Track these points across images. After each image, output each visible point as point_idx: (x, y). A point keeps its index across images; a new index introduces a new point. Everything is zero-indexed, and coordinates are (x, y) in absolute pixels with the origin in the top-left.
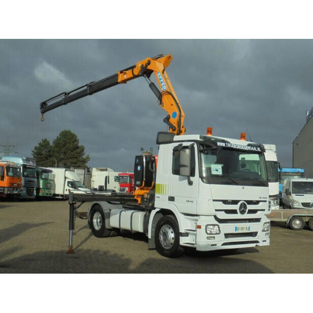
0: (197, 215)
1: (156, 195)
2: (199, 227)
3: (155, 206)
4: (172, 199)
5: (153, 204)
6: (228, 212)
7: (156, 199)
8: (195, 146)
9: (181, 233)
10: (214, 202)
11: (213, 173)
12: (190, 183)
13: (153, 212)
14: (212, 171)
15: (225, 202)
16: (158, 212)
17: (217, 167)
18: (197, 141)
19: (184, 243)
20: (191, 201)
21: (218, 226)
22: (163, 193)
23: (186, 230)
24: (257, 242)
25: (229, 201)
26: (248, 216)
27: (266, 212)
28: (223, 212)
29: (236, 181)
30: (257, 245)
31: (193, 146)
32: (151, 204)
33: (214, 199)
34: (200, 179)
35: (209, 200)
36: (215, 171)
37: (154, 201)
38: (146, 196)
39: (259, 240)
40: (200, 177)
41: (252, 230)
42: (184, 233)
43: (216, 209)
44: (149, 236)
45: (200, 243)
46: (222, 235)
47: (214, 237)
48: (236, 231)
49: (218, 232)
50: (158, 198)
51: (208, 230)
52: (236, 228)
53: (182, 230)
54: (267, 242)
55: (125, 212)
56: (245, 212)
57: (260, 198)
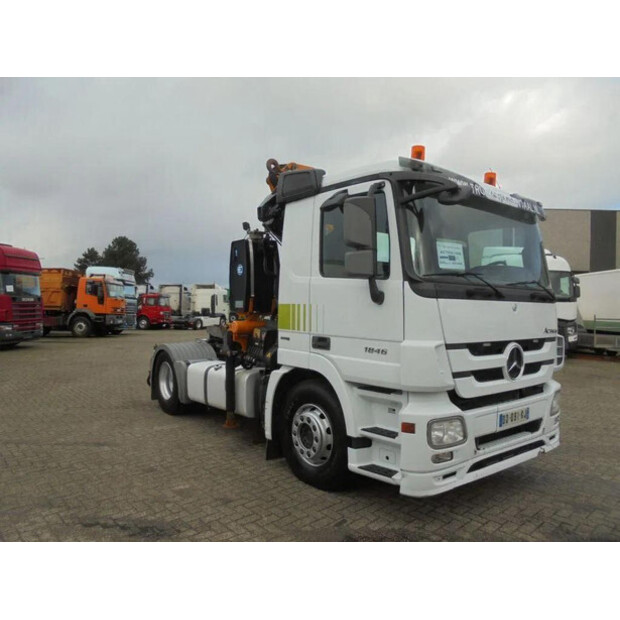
0: (398, 392)
1: (281, 334)
2: (409, 428)
3: (279, 362)
4: (321, 343)
5: (275, 356)
6: (483, 375)
7: (280, 342)
8: (388, 189)
9: (350, 438)
10: (451, 351)
11: (442, 266)
12: (378, 297)
13: (275, 377)
14: (440, 260)
15: (477, 349)
16: (285, 377)
17: (451, 250)
18: (391, 174)
19: (361, 468)
20: (378, 351)
21: (461, 419)
22: (299, 329)
23: (364, 430)
24: (541, 443)
25: (485, 345)
26: (524, 381)
27: (555, 366)
28: (472, 378)
29: (499, 289)
30: (540, 453)
31: (379, 189)
32: (269, 355)
33: (448, 342)
34: (406, 283)
35: (437, 347)
36: (447, 261)
37: (277, 346)
38: (259, 335)
39: (544, 438)
40: (407, 277)
41: (532, 417)
42: (358, 439)
43: (454, 371)
44: (268, 434)
45: (411, 474)
46: (471, 442)
47: (452, 453)
48: (501, 426)
49: (461, 438)
50: (286, 341)
51: (436, 434)
52: (502, 419)
53: (353, 430)
54: (557, 437)
55: (216, 369)
56: (519, 371)
57: (546, 331)
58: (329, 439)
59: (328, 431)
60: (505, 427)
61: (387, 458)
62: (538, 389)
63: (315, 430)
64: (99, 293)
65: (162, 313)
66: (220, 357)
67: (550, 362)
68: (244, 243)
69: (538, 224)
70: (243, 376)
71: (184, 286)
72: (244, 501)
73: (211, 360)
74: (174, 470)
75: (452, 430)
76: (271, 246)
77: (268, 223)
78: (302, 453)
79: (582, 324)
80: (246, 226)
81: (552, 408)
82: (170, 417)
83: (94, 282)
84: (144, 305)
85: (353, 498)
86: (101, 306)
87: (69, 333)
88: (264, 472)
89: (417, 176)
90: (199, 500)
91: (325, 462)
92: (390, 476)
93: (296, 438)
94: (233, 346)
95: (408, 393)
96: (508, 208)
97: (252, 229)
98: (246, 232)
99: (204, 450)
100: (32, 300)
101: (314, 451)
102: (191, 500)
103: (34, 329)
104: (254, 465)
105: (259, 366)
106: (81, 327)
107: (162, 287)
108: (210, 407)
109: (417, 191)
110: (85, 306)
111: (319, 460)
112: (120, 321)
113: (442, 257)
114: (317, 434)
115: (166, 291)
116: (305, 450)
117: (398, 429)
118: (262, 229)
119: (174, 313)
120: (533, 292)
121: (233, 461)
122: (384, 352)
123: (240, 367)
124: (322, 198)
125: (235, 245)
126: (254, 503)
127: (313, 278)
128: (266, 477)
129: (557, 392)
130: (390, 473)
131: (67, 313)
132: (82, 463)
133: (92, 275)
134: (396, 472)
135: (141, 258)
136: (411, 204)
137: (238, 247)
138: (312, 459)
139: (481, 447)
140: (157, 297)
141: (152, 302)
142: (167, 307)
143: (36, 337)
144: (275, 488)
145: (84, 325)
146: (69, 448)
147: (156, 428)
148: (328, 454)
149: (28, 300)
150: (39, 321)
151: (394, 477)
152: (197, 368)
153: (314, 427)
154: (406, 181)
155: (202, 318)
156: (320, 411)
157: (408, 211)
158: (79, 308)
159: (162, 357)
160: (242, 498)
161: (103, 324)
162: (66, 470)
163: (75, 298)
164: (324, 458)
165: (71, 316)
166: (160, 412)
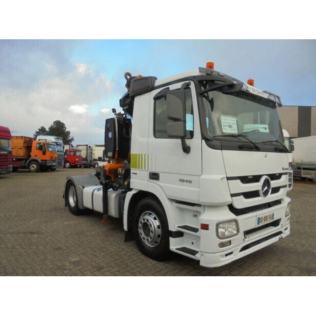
0: (199, 205)
1: (132, 171)
2: (205, 227)
3: (131, 187)
4: (154, 176)
5: (129, 184)
6: (248, 195)
7: (132, 175)
8: (192, 86)
9: (171, 232)
11: (224, 131)
12: (186, 150)
13: (129, 195)
14: (223, 127)
15: (245, 180)
16: (134, 196)
17: (229, 122)
18: (194, 77)
19: (177, 249)
20: (187, 181)
21: (236, 221)
22: (142, 168)
23: (179, 227)
24: (280, 233)
25: (249, 177)
26: (271, 197)
27: (288, 189)
28: (242, 197)
29: (257, 145)
30: (280, 238)
31: (187, 87)
32: (126, 183)
33: (228, 176)
34: (203, 141)
35: (222, 179)
36: (227, 128)
37: (130, 178)
38: (121, 171)
39: (282, 230)
40: (204, 137)
41: (276, 218)
42: (175, 232)
43: (232, 193)
44: (126, 227)
45: (207, 254)
46: (241, 234)
47: (230, 241)
48: (258, 224)
49: (236, 232)
50: (135, 175)
51: (221, 230)
52: (259, 220)
53: (173, 227)
54: (289, 229)
55: (98, 191)
56: (268, 192)
57: (283, 169)
58: (159, 231)
59: (158, 227)
60: (261, 225)
61: (193, 243)
62: (278, 202)
63: (151, 226)
64: (43, 149)
65: (77, 159)
66: (101, 183)
67: (285, 186)
68: (113, 119)
69: (278, 108)
70: (113, 195)
71: (89, 145)
72: (110, 268)
73: (96, 185)
74: (72, 249)
75: (230, 228)
76: (127, 121)
77: (125, 108)
78: (144, 239)
79: (295, 164)
80: (114, 111)
81: (286, 212)
82: (74, 216)
83: (40, 143)
84: (68, 155)
85: (173, 265)
86: (44, 156)
87: (27, 170)
88: (123, 249)
89: (209, 78)
90: (83, 268)
91: (157, 244)
92: (194, 255)
93: (141, 231)
94: (107, 177)
95: (204, 206)
96: (261, 98)
97: (117, 112)
98: (114, 114)
99: (91, 236)
100: (6, 153)
101: (151, 238)
102: (79, 268)
103: (7, 168)
104: (117, 245)
105: (122, 189)
106: (34, 167)
107: (78, 146)
108: (95, 211)
109: (209, 87)
110: (36, 156)
111: (154, 244)
112: (54, 164)
113: (224, 126)
114: (152, 228)
115: (80, 148)
116: (146, 238)
117: (199, 227)
118: (123, 112)
119: (84, 159)
120: (275, 147)
121: (106, 243)
122: (190, 182)
123: (111, 189)
124: (155, 93)
125: (108, 121)
126: (116, 269)
127: (150, 139)
128: (124, 253)
129: (289, 203)
130: (194, 253)
131: (26, 160)
132: (20, 245)
133: (40, 140)
134: (197, 252)
135: (68, 132)
136: (206, 94)
137: (109, 122)
138: (150, 242)
139: (247, 236)
140: (75, 151)
141: (72, 154)
142: (80, 157)
143: (9, 172)
144: (128, 259)
145: (35, 166)
146: (14, 235)
147: (66, 223)
148: (159, 240)
149: (4, 153)
150: (10, 164)
151: (196, 255)
152: (88, 190)
153: (151, 225)
154: (203, 81)
155: (98, 162)
156: (154, 215)
157: (204, 99)
158: (33, 157)
159: (70, 184)
160: (109, 266)
161: (45, 166)
162: (9, 250)
163: (31, 152)
164: (156, 242)
165: (28, 161)
166: (69, 214)
